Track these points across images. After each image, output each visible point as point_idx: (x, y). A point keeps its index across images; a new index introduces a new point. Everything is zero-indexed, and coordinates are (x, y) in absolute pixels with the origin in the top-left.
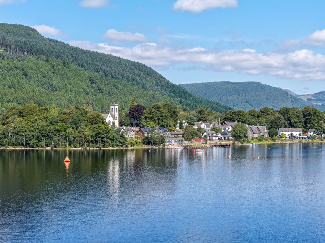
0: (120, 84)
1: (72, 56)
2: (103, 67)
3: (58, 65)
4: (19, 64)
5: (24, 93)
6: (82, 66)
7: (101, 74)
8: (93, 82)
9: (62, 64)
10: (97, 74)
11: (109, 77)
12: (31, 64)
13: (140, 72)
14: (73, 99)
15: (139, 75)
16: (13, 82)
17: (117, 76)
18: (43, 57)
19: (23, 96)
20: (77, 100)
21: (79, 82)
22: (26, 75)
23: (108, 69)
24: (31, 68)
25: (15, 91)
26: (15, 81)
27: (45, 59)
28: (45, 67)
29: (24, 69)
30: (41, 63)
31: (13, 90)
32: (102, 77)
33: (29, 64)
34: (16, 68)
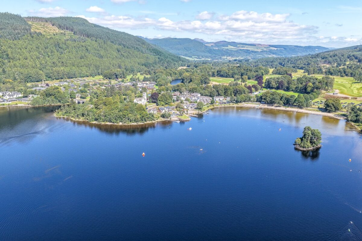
0: (132, 51)
1: (108, 37)
2: (123, 42)
3: (102, 43)
4: (83, 44)
5: (88, 61)
6: (113, 42)
7: (122, 46)
8: (119, 51)
9: (103, 42)
10: (120, 46)
11: (126, 48)
12: (89, 44)
13: (139, 43)
14: (111, 62)
15: (139, 45)
16: (82, 55)
17: (130, 47)
18: (94, 38)
19: (88, 63)
20: (113, 63)
21: (112, 52)
22: (87, 50)
23: (125, 43)
24: (89, 46)
25: (84, 61)
26: (83, 54)
27: (95, 40)
28: (96, 45)
29: (86, 46)
30: (94, 42)
31: (83, 60)
32: (123, 48)
33: (88, 43)
34: (82, 46)
